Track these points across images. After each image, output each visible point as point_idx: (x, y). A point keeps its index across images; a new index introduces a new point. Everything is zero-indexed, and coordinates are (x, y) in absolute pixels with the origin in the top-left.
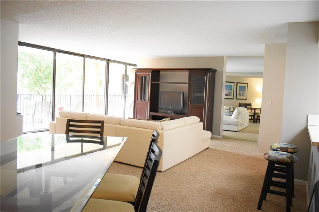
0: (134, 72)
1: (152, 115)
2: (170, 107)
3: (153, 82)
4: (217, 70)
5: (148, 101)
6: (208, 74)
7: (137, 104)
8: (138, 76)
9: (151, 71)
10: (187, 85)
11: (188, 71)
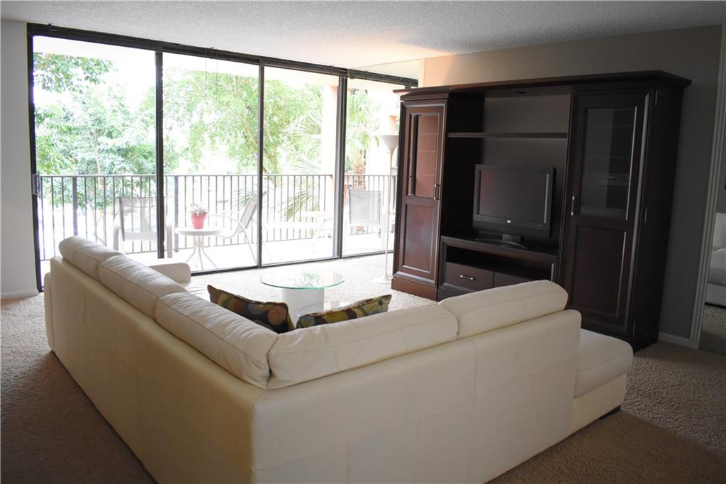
0: (399, 102)
1: (447, 246)
2: (509, 221)
3: (452, 135)
4: (688, 82)
5: (437, 199)
6: (647, 98)
7: (406, 205)
8: (411, 116)
9: (447, 95)
10: (565, 140)
11: (570, 86)
